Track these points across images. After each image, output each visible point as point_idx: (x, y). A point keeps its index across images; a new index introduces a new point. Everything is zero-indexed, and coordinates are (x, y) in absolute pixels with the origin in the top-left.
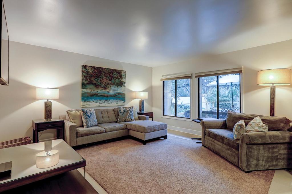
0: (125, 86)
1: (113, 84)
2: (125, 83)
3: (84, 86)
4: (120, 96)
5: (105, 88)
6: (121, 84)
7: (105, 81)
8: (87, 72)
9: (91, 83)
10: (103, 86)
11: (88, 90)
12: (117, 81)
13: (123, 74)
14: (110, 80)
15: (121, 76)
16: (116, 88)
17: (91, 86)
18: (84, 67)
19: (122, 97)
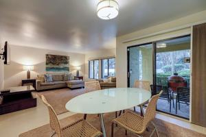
0: (69, 64)
3: (47, 64)
6: (67, 63)
8: (49, 58)
9: (51, 62)
10: (57, 64)
11: (49, 66)
12: (65, 61)
13: (68, 58)
14: (61, 61)
16: (64, 65)
18: (47, 55)
19: (67, 69)
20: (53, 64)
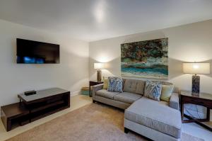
0: (167, 57)
1: (149, 56)
2: (166, 52)
3: (122, 59)
4: (158, 68)
5: (141, 60)
6: (161, 55)
7: (140, 53)
8: (125, 49)
9: (127, 57)
10: (138, 58)
11: (126, 63)
12: (155, 51)
13: (163, 43)
14: (145, 52)
15: (160, 46)
16: (154, 60)
17: (128, 59)
18: (122, 45)
19: (164, 70)
20: (132, 59)
